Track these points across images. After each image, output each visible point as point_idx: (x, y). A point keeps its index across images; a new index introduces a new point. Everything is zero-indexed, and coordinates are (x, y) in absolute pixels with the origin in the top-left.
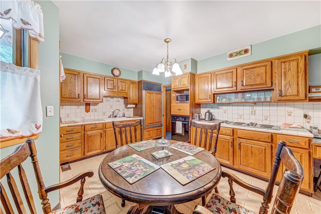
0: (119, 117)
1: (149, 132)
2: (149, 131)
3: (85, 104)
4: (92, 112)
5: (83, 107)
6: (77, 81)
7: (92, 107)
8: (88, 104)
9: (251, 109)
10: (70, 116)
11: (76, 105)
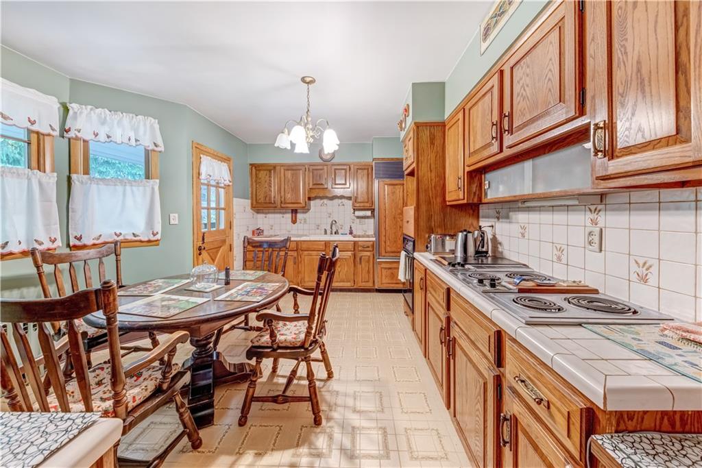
0: (342, 234)
1: (390, 271)
2: (390, 268)
3: (290, 211)
4: (301, 223)
5: (289, 216)
6: (272, 179)
7: (300, 216)
8: (295, 212)
9: (588, 223)
10: (273, 228)
11: (280, 213)
